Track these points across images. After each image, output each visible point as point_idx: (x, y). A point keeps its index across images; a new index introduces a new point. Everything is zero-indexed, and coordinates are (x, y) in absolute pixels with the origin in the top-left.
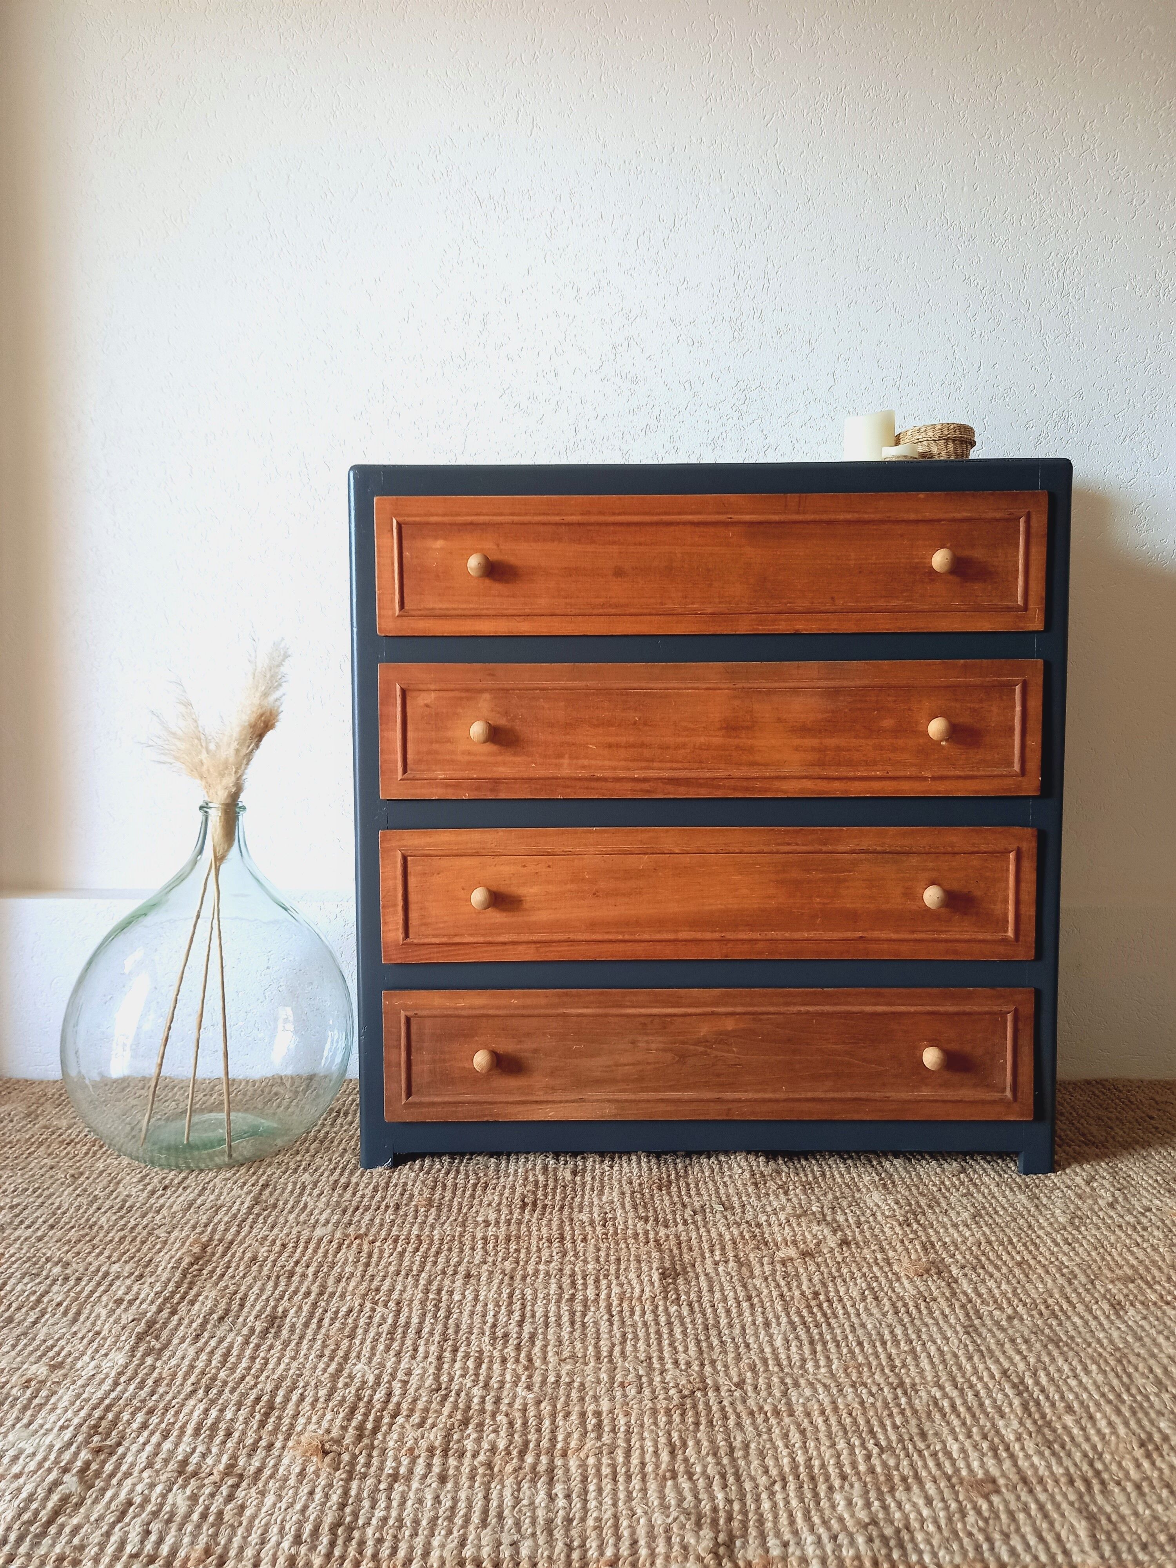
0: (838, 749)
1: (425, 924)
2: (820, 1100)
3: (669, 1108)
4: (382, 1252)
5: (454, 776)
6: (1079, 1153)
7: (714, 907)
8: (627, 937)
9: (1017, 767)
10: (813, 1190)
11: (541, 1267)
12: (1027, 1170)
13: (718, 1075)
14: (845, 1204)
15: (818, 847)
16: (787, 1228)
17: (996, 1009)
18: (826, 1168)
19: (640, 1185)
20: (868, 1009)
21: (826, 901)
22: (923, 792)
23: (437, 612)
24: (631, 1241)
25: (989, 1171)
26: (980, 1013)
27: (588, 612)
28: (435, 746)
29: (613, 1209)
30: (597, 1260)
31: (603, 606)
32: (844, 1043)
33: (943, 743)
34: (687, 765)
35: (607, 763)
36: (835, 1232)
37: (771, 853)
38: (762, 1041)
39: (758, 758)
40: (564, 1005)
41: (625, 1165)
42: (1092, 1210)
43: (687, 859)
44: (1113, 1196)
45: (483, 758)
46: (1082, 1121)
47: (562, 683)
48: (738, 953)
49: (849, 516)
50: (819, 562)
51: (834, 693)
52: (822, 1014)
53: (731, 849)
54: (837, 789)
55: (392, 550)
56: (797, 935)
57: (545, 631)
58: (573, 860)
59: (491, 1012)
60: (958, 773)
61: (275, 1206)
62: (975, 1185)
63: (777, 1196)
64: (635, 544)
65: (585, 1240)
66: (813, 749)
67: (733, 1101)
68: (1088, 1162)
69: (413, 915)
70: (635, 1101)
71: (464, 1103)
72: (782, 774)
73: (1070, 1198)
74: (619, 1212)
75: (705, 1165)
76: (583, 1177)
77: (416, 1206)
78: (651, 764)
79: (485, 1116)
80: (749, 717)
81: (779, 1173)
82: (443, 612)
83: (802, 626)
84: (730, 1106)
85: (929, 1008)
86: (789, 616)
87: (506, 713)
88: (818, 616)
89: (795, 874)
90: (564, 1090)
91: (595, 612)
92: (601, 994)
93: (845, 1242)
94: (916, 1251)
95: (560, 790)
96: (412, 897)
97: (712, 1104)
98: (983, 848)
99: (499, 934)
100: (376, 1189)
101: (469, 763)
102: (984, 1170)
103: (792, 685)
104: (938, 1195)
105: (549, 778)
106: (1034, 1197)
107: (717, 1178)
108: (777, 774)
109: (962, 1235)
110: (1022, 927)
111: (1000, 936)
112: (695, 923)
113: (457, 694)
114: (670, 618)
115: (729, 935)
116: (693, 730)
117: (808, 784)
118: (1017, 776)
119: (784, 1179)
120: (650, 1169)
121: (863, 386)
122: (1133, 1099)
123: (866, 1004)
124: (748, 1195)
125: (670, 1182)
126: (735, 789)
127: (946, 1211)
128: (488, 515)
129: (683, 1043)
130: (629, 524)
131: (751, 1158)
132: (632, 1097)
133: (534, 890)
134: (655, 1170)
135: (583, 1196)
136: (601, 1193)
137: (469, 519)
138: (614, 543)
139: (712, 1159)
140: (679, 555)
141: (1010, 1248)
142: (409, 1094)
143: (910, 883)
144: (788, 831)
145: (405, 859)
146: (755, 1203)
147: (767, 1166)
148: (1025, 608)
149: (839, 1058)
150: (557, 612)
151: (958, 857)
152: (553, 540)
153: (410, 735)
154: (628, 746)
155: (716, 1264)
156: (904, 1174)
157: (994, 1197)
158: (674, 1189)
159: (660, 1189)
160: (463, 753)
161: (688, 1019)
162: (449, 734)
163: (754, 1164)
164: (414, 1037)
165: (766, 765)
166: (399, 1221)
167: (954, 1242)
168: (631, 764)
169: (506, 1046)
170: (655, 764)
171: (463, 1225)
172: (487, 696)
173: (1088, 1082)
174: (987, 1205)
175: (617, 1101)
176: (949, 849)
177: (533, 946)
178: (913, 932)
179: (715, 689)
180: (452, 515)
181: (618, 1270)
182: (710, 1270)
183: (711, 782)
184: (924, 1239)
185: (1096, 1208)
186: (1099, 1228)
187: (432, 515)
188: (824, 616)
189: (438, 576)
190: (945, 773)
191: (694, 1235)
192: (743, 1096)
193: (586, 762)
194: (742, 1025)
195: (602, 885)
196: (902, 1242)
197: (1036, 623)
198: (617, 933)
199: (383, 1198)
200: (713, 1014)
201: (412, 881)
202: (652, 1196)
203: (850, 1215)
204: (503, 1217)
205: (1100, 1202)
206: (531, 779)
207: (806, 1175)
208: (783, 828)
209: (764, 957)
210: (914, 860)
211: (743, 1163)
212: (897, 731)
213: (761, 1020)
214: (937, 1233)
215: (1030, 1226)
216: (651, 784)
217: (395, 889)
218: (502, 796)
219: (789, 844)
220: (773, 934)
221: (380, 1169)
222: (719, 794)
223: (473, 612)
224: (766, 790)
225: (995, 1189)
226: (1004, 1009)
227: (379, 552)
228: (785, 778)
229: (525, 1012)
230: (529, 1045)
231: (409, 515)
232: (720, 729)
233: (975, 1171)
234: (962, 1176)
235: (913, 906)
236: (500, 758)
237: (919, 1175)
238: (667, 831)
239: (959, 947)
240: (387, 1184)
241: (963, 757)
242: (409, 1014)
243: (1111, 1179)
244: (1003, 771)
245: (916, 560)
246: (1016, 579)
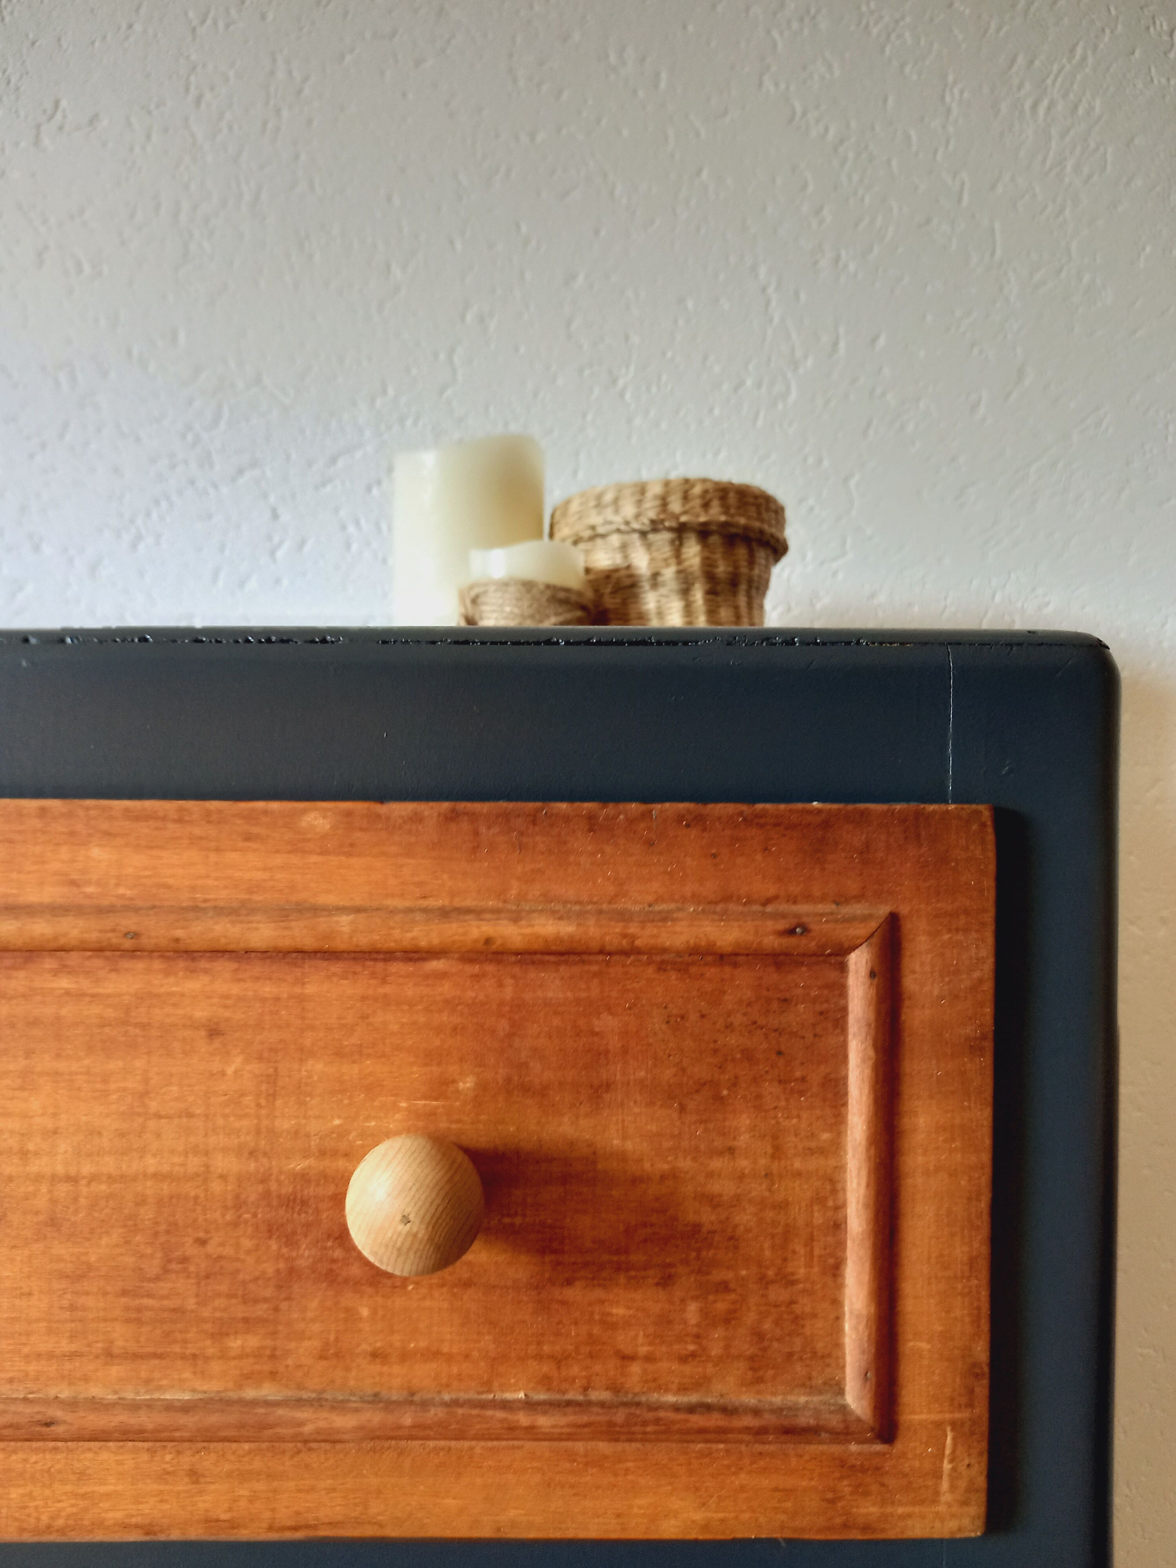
245: (298, 1165)
246: (835, 1270)
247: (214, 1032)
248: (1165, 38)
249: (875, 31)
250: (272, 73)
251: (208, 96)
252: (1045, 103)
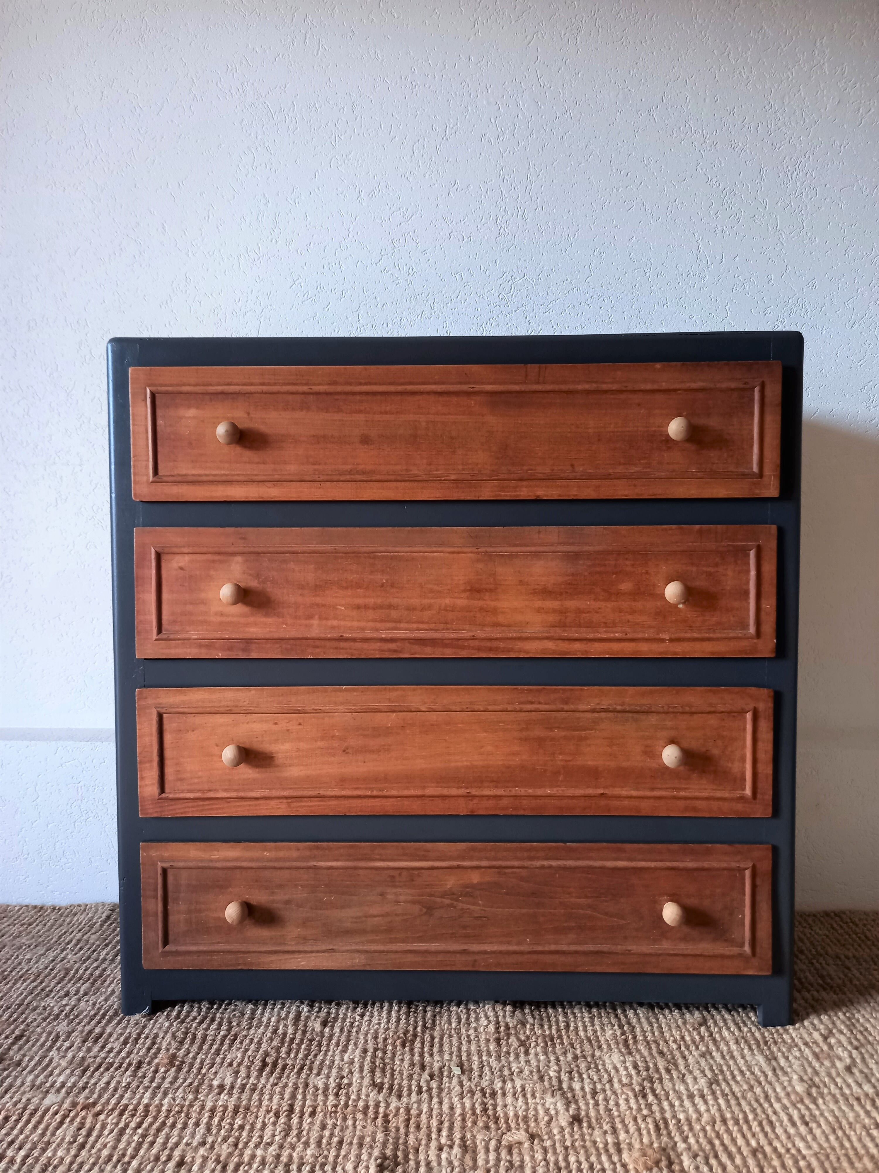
0: (579, 611)
1: (181, 780)
2: (563, 953)
3: (417, 959)
4: (104, 1127)
5: (207, 636)
6: (817, 1001)
7: (459, 764)
8: (375, 793)
9: (752, 630)
10: (554, 1048)
11: (259, 1152)
12: (767, 1022)
13: (465, 927)
14: (583, 1066)
15: (560, 706)
16: (520, 1100)
17: (734, 865)
18: (571, 1017)
19: (385, 1039)
20: (610, 864)
21: (568, 758)
22: (660, 653)
23: (190, 478)
24: (360, 1116)
25: (730, 1023)
26: (718, 869)
27: (335, 478)
28: (189, 608)
29: (351, 1072)
30: (319, 1144)
31: (350, 473)
32: (586, 897)
33: (681, 606)
34: (433, 626)
35: (355, 624)
36: (568, 1104)
37: (515, 711)
38: (507, 894)
39: (501, 619)
40: (314, 858)
41: (376, 1014)
42: (829, 1075)
43: (434, 716)
44: (851, 1056)
45: (235, 619)
46: (821, 959)
47: (312, 547)
48: (483, 808)
49: (587, 386)
50: (558, 430)
51: (574, 557)
52: (565, 868)
53: (476, 707)
54: (577, 649)
55: (146, 418)
56: (539, 792)
57: (294, 497)
58: (323, 718)
59: (244, 864)
60: (695, 635)
61: (19, 1064)
62: (714, 1040)
63: (517, 1056)
64: (381, 413)
65: (313, 1114)
66: (554, 611)
67: (479, 953)
68: (826, 1012)
69: (169, 770)
70: (383, 952)
71: (219, 952)
72: (525, 635)
73: (807, 1059)
74: (356, 1076)
75: (454, 1013)
76: (332, 1027)
77: (158, 1065)
78: (398, 625)
79: (239, 964)
80: (492, 580)
81: (524, 1024)
82: (195, 478)
83: (543, 492)
84: (477, 957)
85: (669, 864)
86: (532, 483)
87: (258, 576)
88: (559, 483)
89: (538, 732)
90: (316, 940)
91: (342, 478)
92: (351, 847)
93: (576, 1119)
94: (649, 1132)
95: (310, 650)
96: (168, 753)
97: (458, 955)
98: (721, 708)
99: (252, 790)
100: (125, 1043)
101: (221, 623)
102: (725, 1021)
103: (533, 549)
104: (677, 1054)
105: (299, 639)
106: (771, 1058)
107: (463, 1031)
108: (518, 635)
109: (697, 1111)
110: (760, 785)
111: (737, 794)
112: (442, 779)
113: (209, 557)
114: (415, 484)
115: (474, 792)
116: (439, 592)
117: (550, 645)
118: (752, 638)
119: (528, 1032)
120: (398, 1020)
121: (617, 277)
122: (868, 934)
123: (607, 859)
124: (489, 1054)
125: (415, 1036)
126: (479, 649)
127: (684, 1075)
128: (238, 385)
129: (431, 895)
130: (374, 394)
131: (498, 1007)
132: (381, 948)
133: (286, 746)
134: (403, 1021)
135: (326, 1054)
136: (344, 1051)
137: (220, 388)
138: (360, 412)
139: (462, 1007)
140: (423, 424)
141: (745, 1128)
142: (166, 942)
143: (649, 742)
144: (531, 690)
145: (160, 716)
146: (494, 1064)
147: (512, 1017)
148: (761, 475)
149: (581, 912)
150: (307, 478)
151: (695, 717)
152: (301, 409)
153: (165, 596)
154: (376, 608)
155: (440, 1149)
156: (646, 1027)
157: (733, 1057)
158: (417, 1045)
159: (403, 1045)
160: (216, 614)
161: (435, 873)
162: (203, 595)
163: (501, 1013)
164: (170, 887)
165: (509, 626)
166: (134, 1085)
167: (689, 1120)
168: (378, 625)
169: (259, 897)
170: (402, 625)
171: (197, 1092)
172: (239, 559)
173: (827, 914)
174: (725, 1068)
175: (366, 952)
176: (687, 709)
177: (285, 801)
178: (652, 789)
179: (459, 553)
180: (204, 385)
181: (337, 1156)
182: (433, 1158)
183: (455, 643)
184: (658, 1116)
185: (833, 1072)
186: (836, 1102)
187: (184, 385)
188: (564, 482)
189: (190, 443)
190: (682, 635)
191: (425, 1108)
192: (488, 948)
193: (335, 623)
194: (487, 879)
195: (352, 742)
196: (635, 1119)
197: (772, 490)
198: (366, 789)
199: (129, 1053)
200: (459, 867)
201: (168, 738)
202: (394, 1054)
203: (587, 1081)
204: (239, 1081)
205: (839, 1064)
206: (282, 639)
207: (550, 1027)
208: (526, 687)
209: (509, 812)
210: (653, 719)
211: (491, 1013)
212: (636, 594)
213: (505, 874)
214: (672, 1106)
215: (767, 1097)
216: (398, 644)
217: (151, 745)
218: (254, 655)
219: (532, 703)
220: (517, 791)
221: (137, 1016)
222: (464, 654)
223: (224, 478)
224: (509, 650)
225: (734, 1047)
226: (742, 865)
227: (134, 420)
228: (527, 639)
229: (276, 864)
230: (280, 896)
231: (162, 385)
232: (465, 591)
233: (716, 1023)
234: (703, 1029)
235: (654, 765)
236: (251, 619)
237: (660, 1027)
238: (414, 690)
239: (699, 804)
240: (139, 1035)
241: (700, 619)
242: (166, 865)
243: (848, 1034)
244: (739, 633)
245: (654, 429)
246: (752, 446)
247: (639, 405)
248: (839, 148)
249: (736, 150)
250: (529, 169)
251: (507, 177)
252: (795, 173)
